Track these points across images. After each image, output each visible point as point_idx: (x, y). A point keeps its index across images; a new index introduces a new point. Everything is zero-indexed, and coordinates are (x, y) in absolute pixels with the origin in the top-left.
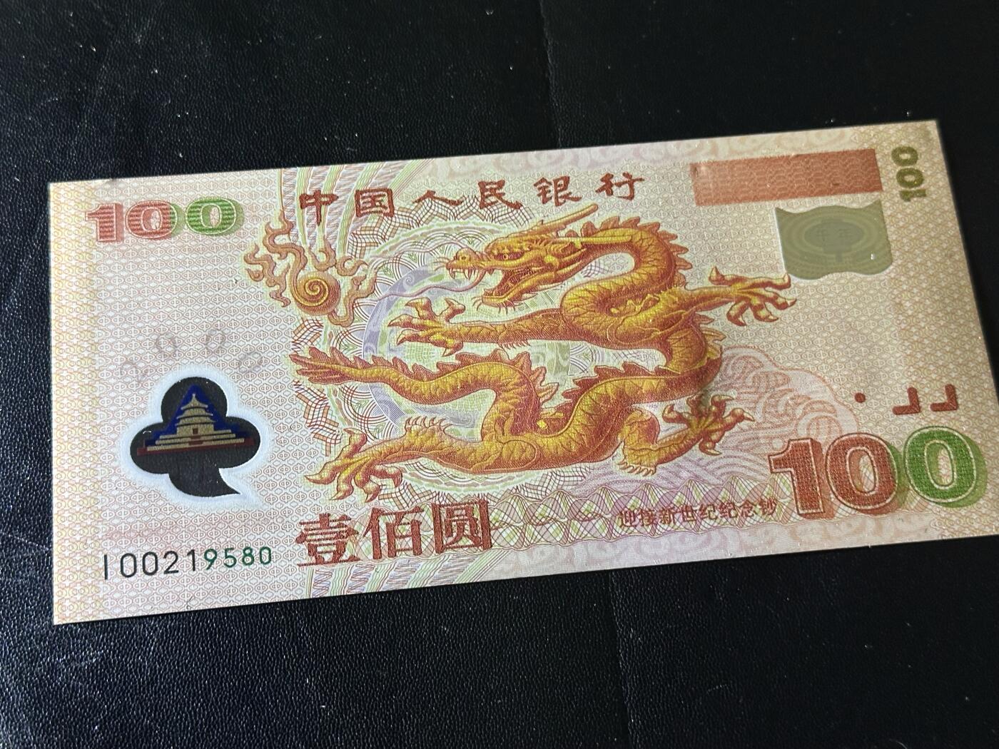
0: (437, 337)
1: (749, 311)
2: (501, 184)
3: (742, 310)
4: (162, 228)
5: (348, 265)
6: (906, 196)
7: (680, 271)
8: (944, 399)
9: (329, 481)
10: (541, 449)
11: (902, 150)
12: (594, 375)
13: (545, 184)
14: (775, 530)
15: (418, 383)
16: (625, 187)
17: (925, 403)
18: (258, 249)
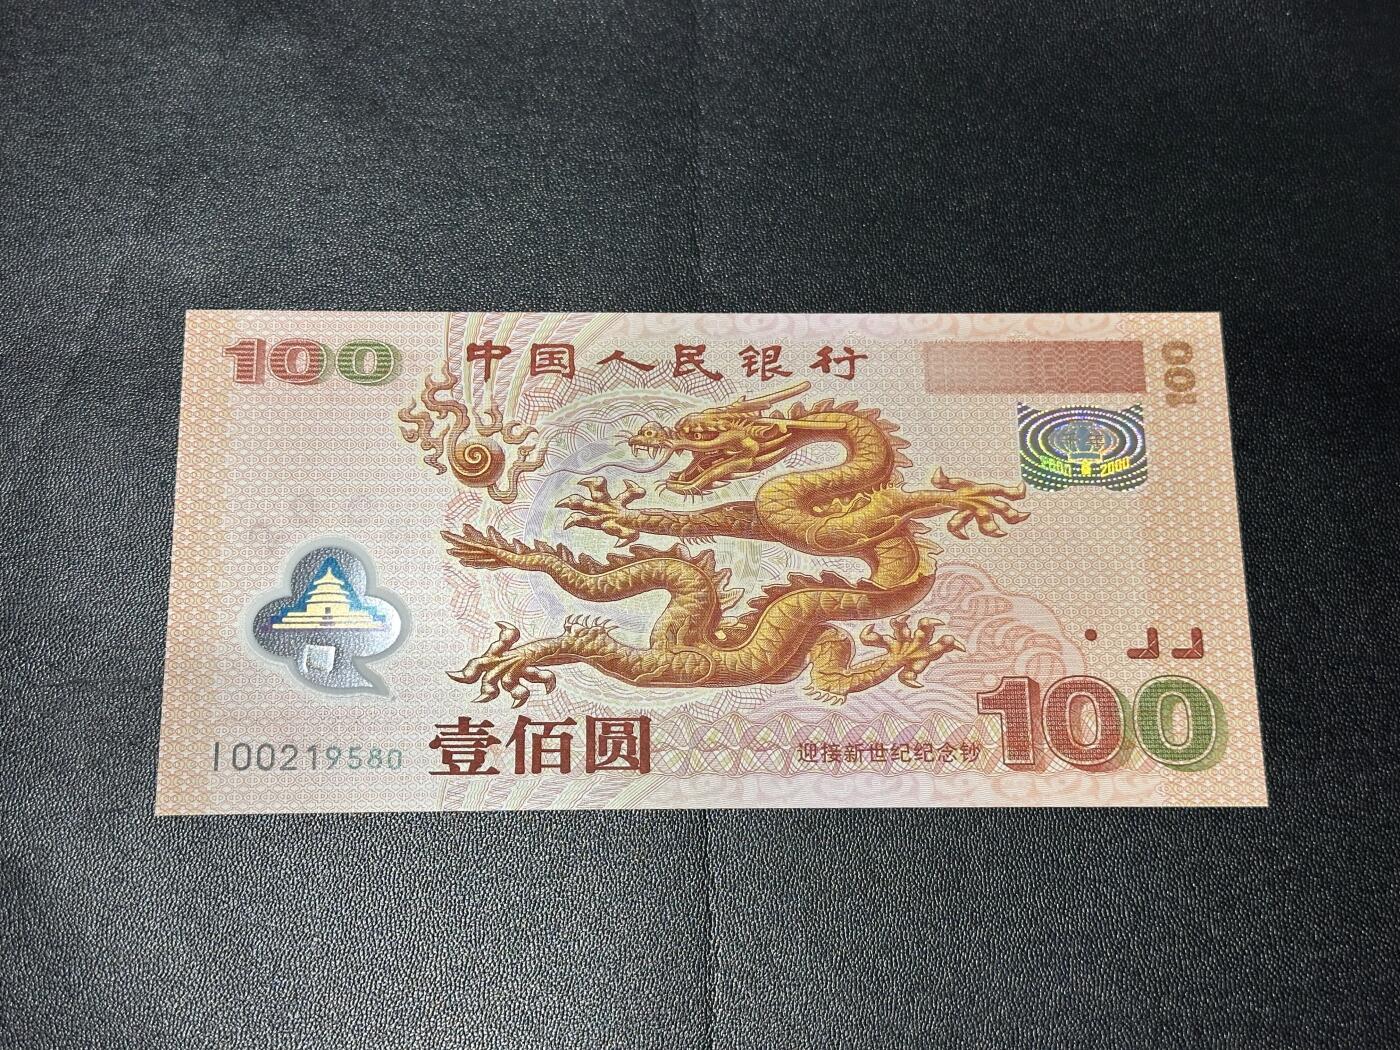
0: (611, 524)
1: (974, 522)
2: (701, 349)
3: (966, 520)
4: (308, 372)
5: (517, 431)
6: (1172, 401)
7: (899, 469)
8: (1189, 644)
9: (472, 680)
10: (718, 663)
11: (1176, 345)
12: (787, 583)
13: (751, 353)
14: (974, 779)
15: (583, 576)
16: (846, 363)
17: (1165, 648)
18: (415, 406)
